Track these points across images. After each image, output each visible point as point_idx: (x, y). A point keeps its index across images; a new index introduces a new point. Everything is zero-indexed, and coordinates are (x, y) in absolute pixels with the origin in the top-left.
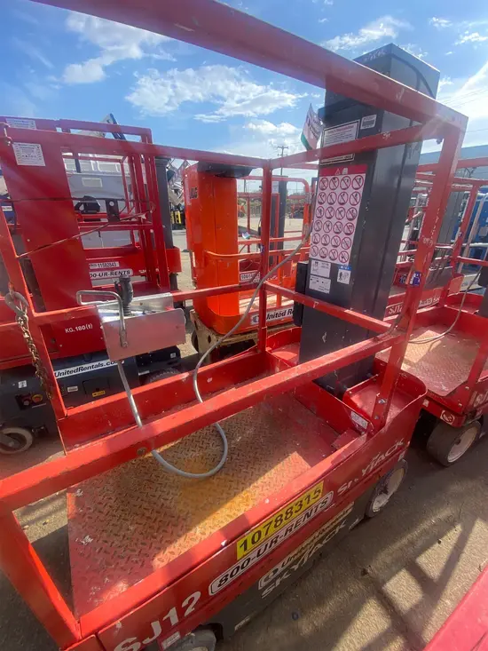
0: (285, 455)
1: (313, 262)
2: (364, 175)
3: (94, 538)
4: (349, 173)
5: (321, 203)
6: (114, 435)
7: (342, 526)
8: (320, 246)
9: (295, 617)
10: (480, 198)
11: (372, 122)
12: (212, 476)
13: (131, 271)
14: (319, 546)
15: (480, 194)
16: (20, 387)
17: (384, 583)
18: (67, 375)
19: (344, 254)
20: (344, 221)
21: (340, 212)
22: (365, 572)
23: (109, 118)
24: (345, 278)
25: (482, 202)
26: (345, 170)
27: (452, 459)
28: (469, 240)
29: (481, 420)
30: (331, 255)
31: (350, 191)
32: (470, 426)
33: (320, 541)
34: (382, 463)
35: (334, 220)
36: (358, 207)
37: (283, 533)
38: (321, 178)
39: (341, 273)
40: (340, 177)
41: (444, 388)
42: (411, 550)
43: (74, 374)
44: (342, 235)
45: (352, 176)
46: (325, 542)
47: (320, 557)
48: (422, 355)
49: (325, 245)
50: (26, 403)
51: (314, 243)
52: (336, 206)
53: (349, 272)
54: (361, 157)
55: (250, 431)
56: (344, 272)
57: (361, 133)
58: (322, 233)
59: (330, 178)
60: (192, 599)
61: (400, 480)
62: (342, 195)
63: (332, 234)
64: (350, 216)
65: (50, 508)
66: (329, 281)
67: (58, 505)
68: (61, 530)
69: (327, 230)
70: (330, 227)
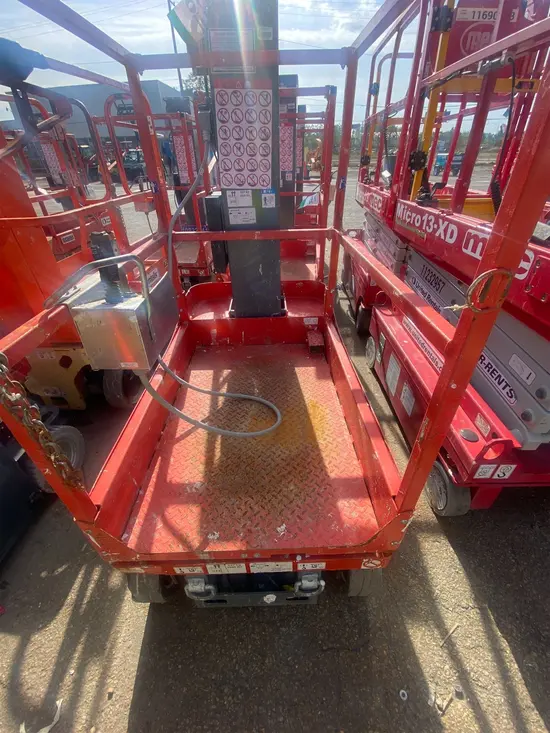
1: (229, 193)
2: (270, 91)
3: (283, 522)
4: (253, 87)
8: (233, 173)
11: (267, 34)
19: (264, 178)
20: (258, 142)
21: (251, 133)
24: (270, 201)
26: (247, 82)
30: (250, 180)
35: (245, 141)
36: (270, 126)
39: (265, 199)
40: (243, 92)
44: (258, 158)
45: (258, 91)
49: (239, 170)
51: (226, 170)
52: (245, 125)
56: (267, 196)
57: (258, 44)
58: (233, 157)
62: (249, 112)
63: (246, 158)
64: (263, 136)
65: (90, 687)
66: (254, 209)
67: (93, 673)
68: (142, 665)
69: (239, 154)
70: (242, 150)
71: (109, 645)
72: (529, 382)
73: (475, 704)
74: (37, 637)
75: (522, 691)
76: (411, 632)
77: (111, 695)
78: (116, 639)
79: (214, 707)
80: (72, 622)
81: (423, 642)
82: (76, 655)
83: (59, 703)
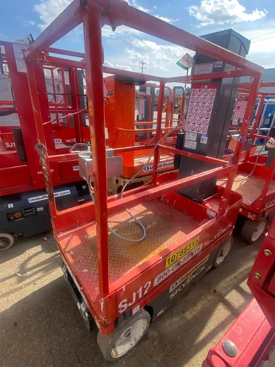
0: (176, 232)
1: (187, 133)
2: (216, 90)
3: (89, 269)
4: (208, 88)
5: (192, 102)
6: (81, 228)
7: (204, 268)
8: (191, 124)
9: (184, 312)
10: (265, 102)
11: (220, 65)
12: (141, 242)
13: (61, 140)
14: (194, 276)
15: (265, 100)
16: (9, 207)
17: (225, 295)
18: (37, 201)
19: (204, 129)
20: (205, 112)
21: (203, 107)
22: (215, 291)
23: (30, 37)
24: (205, 140)
25: (266, 104)
26: (206, 86)
27: (254, 239)
28: (260, 126)
29: (267, 218)
30: (197, 129)
31: (208, 97)
32: (262, 221)
33: (194, 274)
34: (223, 234)
35: (199, 111)
36: (212, 105)
37: (182, 260)
38: (193, 89)
39: (203, 139)
40: (203, 90)
41: (249, 202)
42: (236, 280)
43: (41, 200)
44: (204, 119)
45: (210, 90)
46: (196, 274)
47: (193, 284)
48: (237, 187)
49: (194, 124)
50: (12, 218)
52: (200, 104)
53: (207, 138)
54: (215, 81)
55: (155, 223)
56: (204, 138)
57: (214, 69)
58: (192, 118)
59: (197, 90)
60: (148, 285)
61: (229, 249)
62: (204, 98)
63: (198, 118)
64: (208, 109)
65: (36, 277)
66: (196, 143)
67: (40, 274)
68: (46, 286)
71: (49, 272)
74: (43, 253)
77: (35, 284)
78: (51, 273)
80: (51, 258)
82: (43, 266)
83: (28, 272)
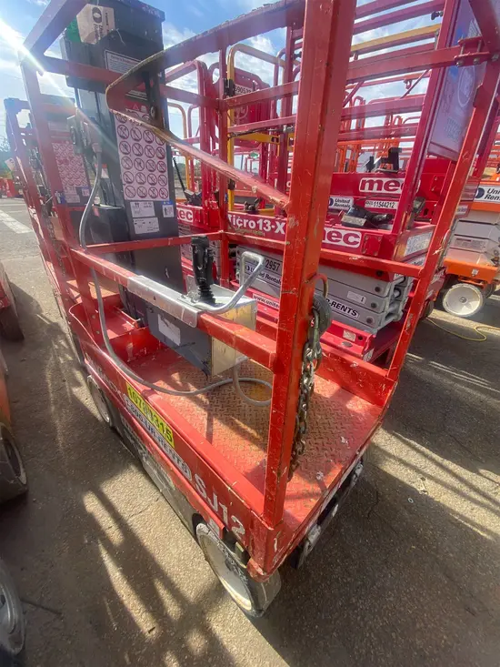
69: (140, 169)
70: (142, 164)
72: (363, 302)
73: (431, 478)
75: (435, 456)
76: (385, 469)
79: (359, 618)
81: (391, 468)
